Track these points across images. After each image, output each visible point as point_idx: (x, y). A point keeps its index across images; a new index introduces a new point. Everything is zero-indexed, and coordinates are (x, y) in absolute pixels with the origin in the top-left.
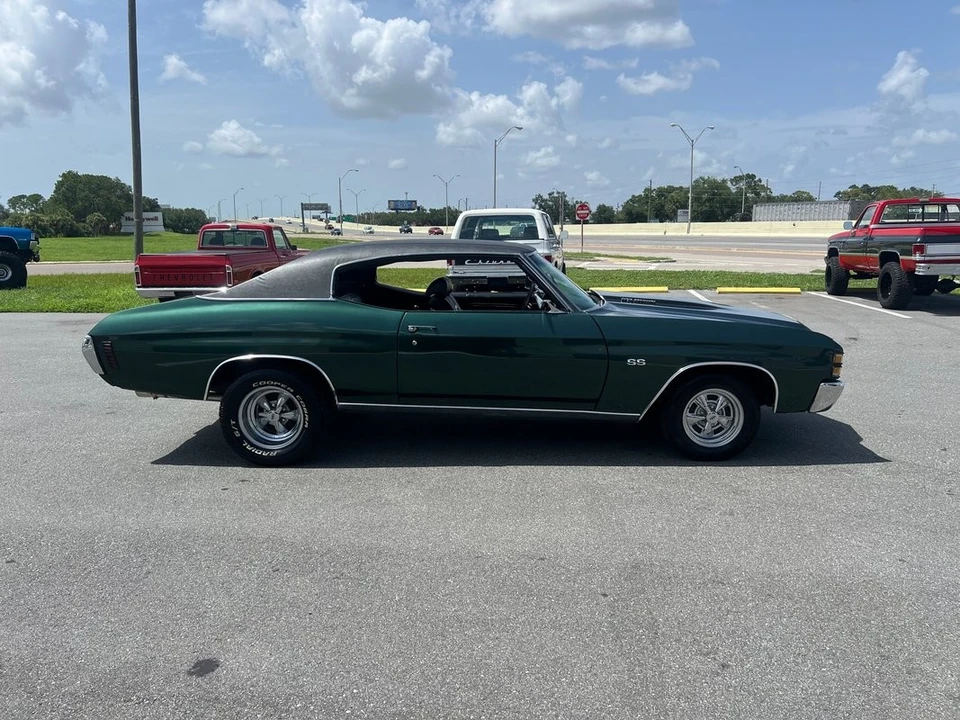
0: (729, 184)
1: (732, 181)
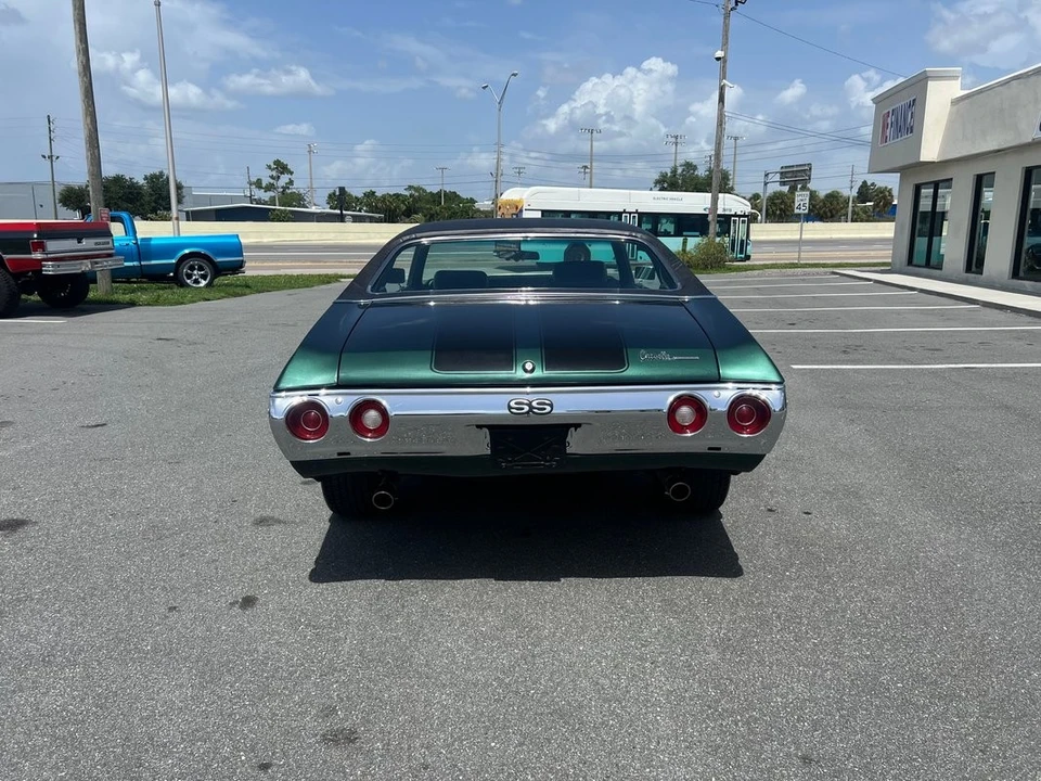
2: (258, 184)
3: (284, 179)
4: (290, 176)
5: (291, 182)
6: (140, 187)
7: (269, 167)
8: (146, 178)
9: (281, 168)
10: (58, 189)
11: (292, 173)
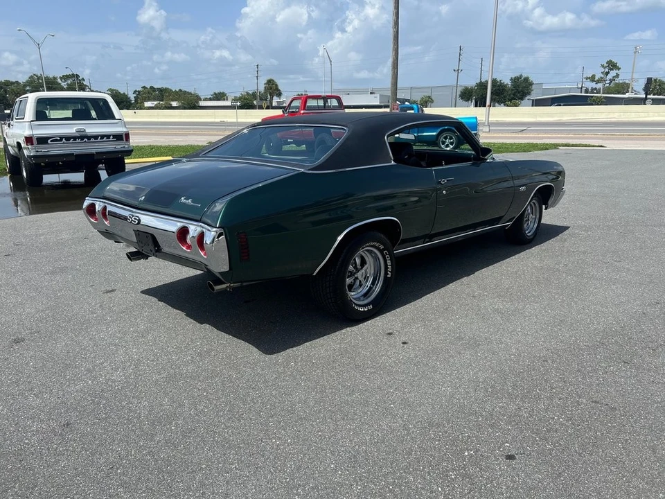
0: (59, 81)
1: (61, 78)
2: (592, 79)
3: (613, 73)
4: (617, 71)
5: (617, 76)
6: (505, 86)
7: (603, 66)
8: (511, 79)
9: (612, 65)
10: (460, 89)
11: (619, 69)
